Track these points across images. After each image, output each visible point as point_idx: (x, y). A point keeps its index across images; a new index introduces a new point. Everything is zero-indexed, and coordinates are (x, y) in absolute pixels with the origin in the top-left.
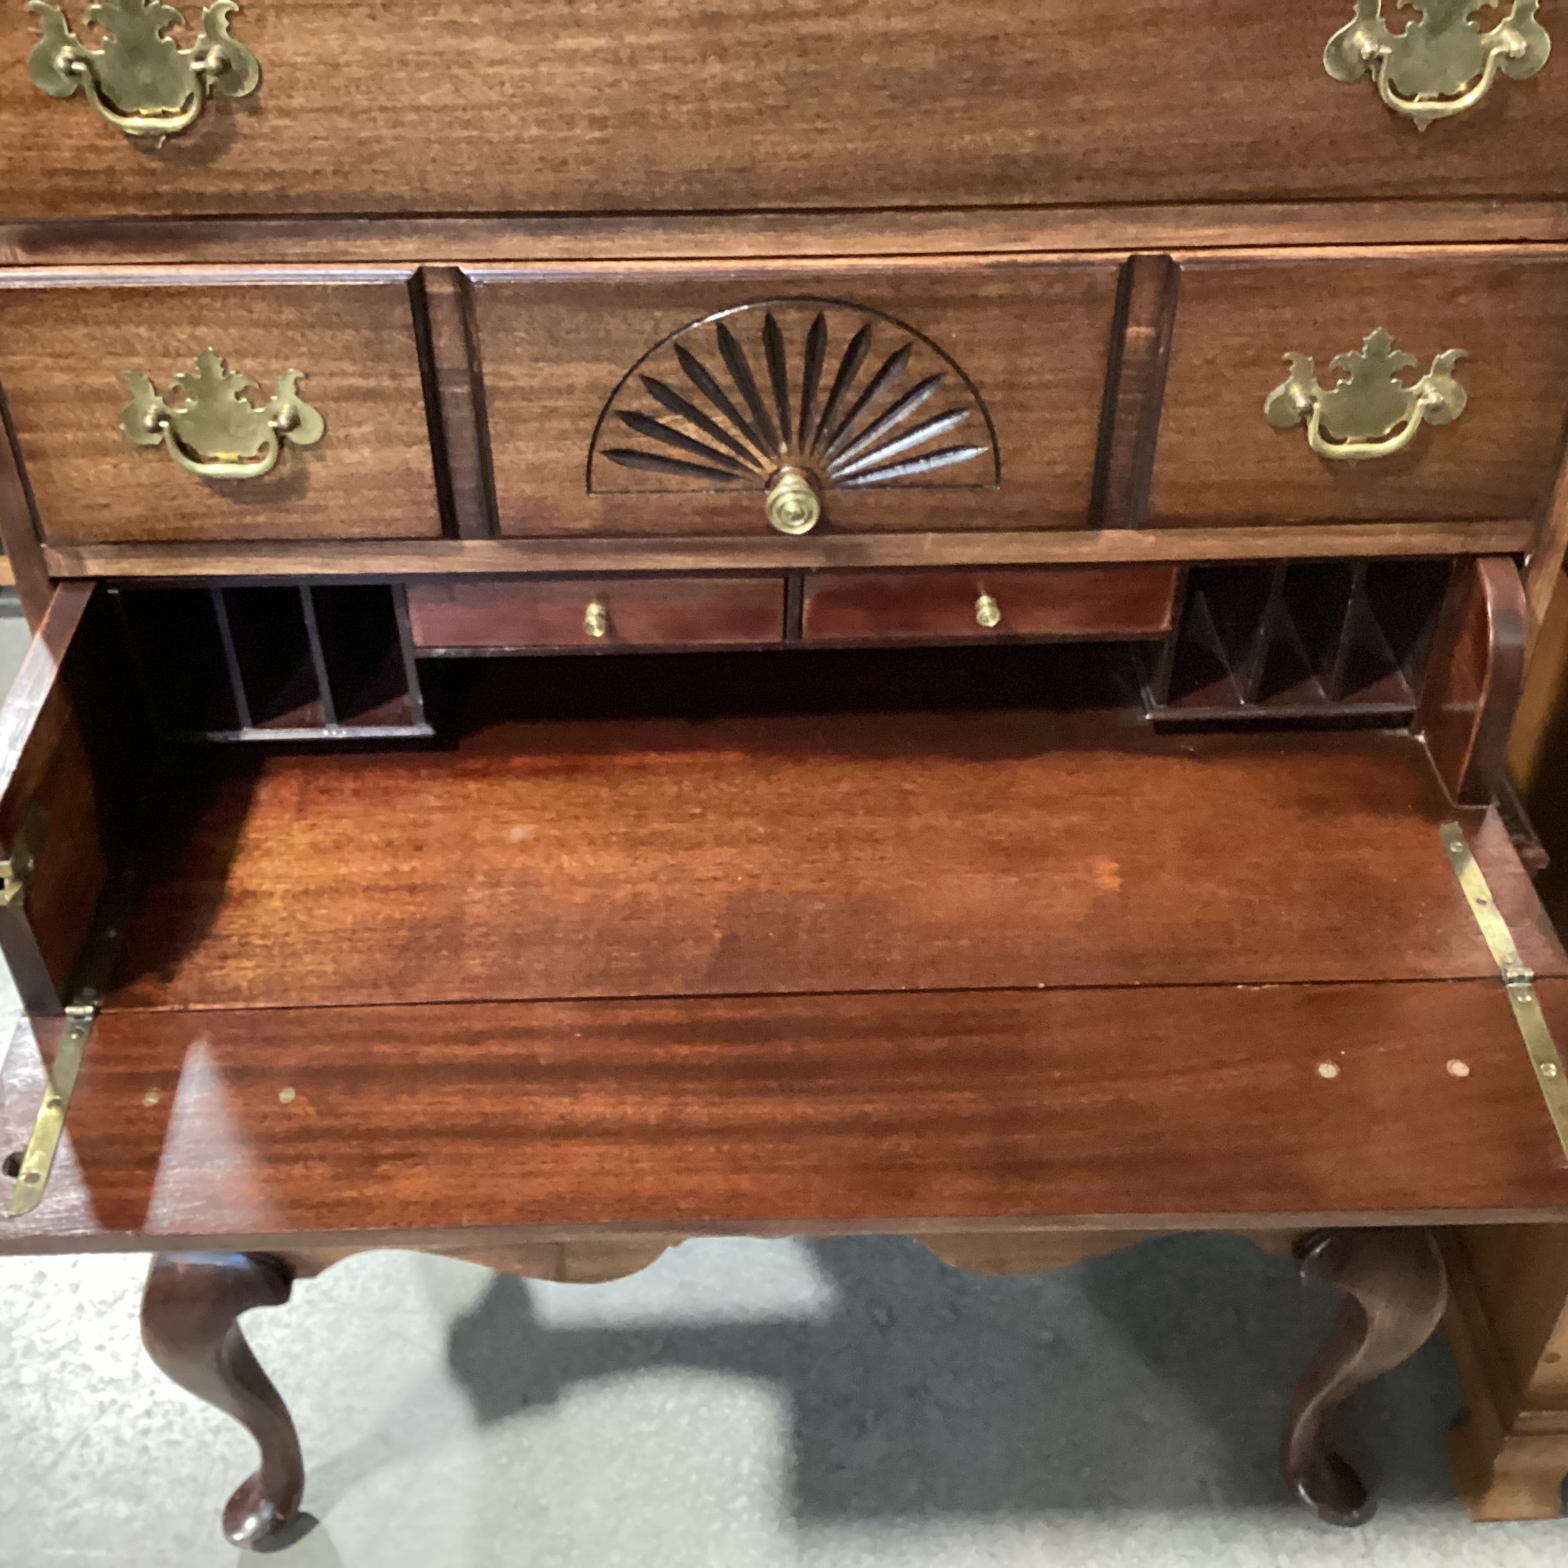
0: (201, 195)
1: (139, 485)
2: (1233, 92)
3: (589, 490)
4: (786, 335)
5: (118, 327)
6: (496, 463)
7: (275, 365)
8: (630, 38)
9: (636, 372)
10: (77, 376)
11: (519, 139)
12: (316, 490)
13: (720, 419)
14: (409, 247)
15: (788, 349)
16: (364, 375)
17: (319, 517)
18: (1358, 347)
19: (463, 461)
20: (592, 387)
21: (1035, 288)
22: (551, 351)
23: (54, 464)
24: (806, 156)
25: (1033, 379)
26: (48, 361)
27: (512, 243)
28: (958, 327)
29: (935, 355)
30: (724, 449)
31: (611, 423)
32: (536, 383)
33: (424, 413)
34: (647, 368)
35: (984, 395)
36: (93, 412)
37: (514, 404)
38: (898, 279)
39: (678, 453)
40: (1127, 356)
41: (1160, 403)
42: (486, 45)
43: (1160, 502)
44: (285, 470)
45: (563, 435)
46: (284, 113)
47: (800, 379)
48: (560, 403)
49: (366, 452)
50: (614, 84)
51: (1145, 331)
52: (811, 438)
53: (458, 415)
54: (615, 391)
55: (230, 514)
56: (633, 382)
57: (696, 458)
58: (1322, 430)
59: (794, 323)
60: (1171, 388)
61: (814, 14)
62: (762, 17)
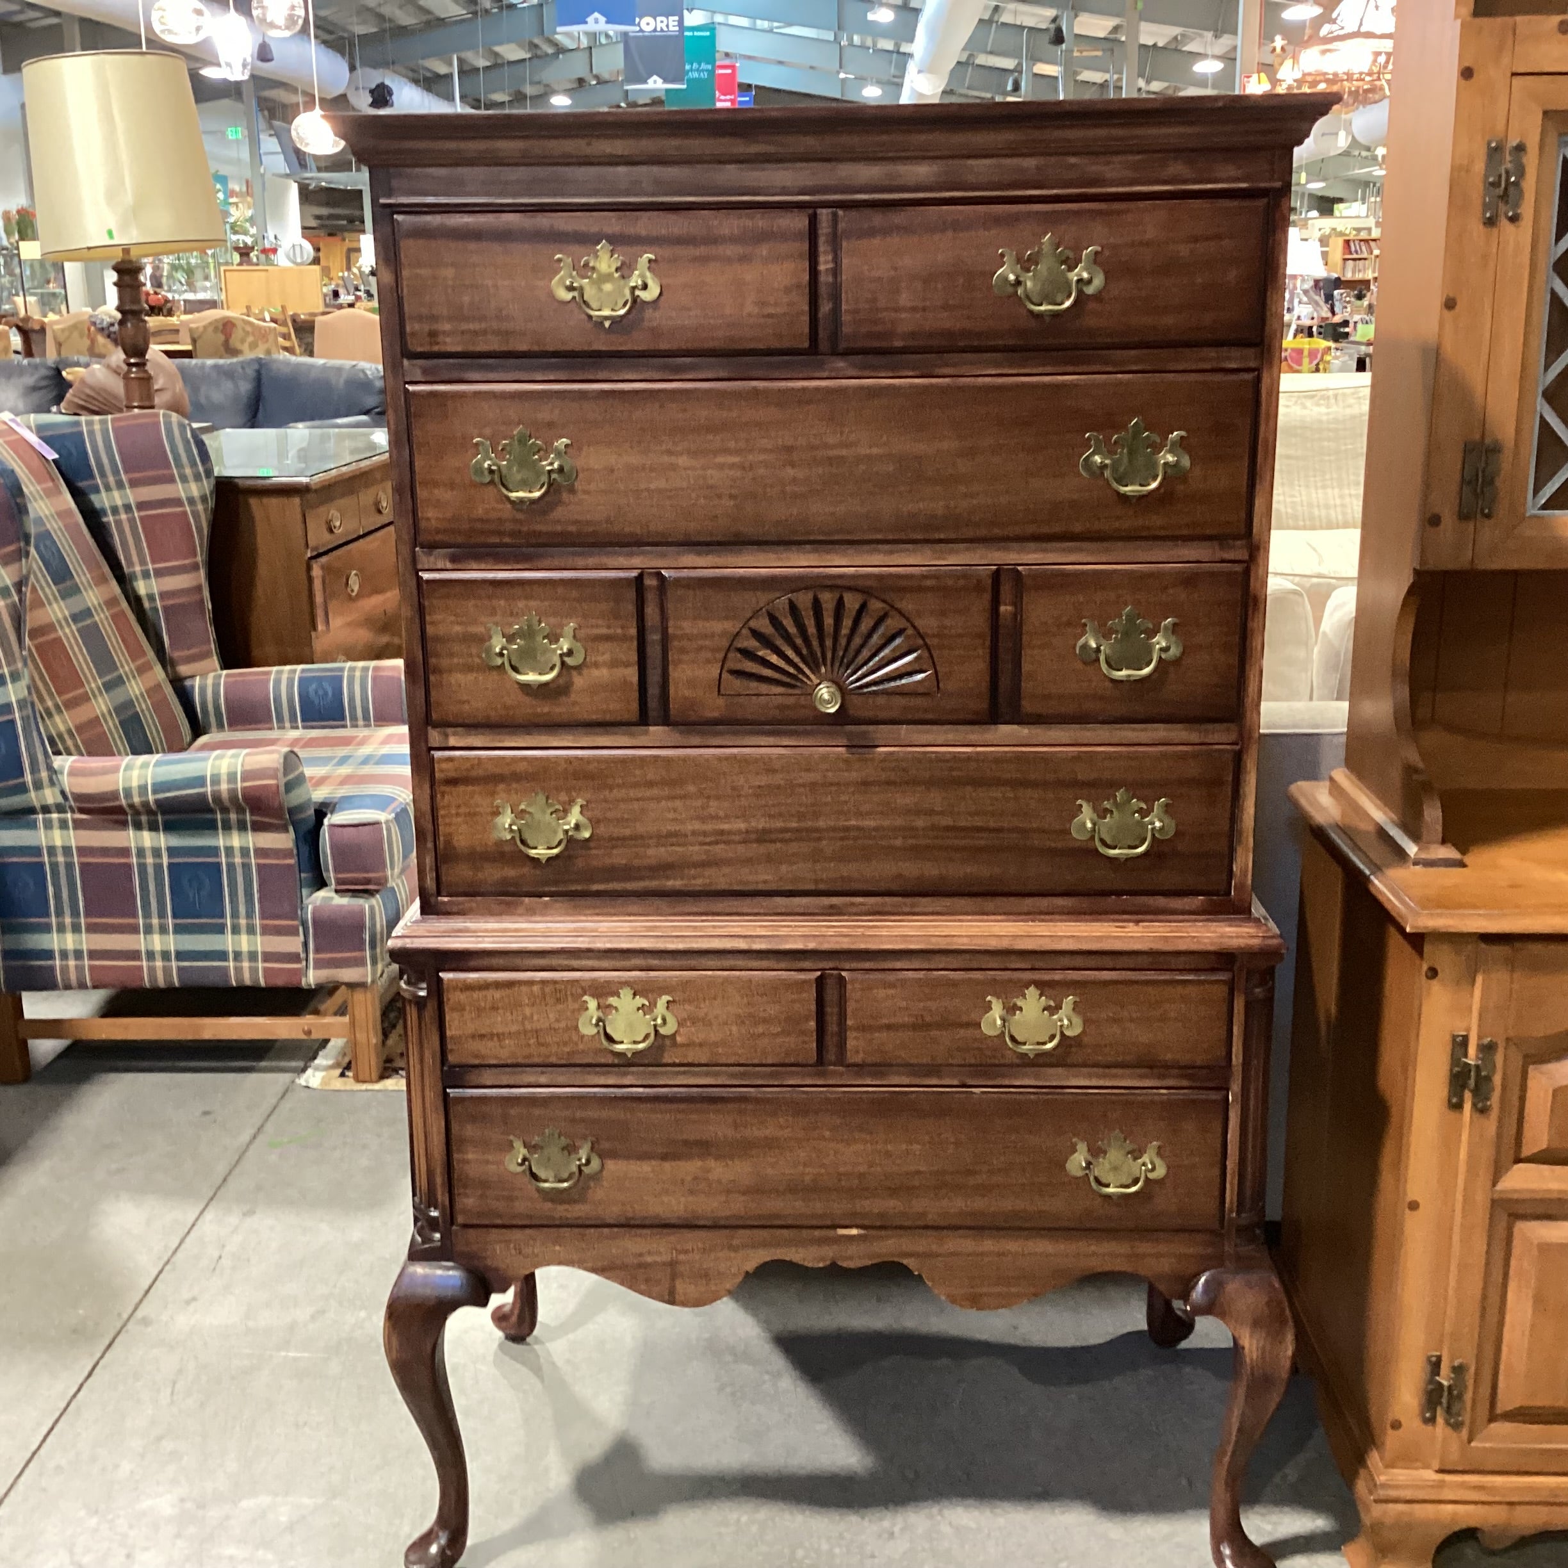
0: (540, 533)
1: (486, 689)
2: (1038, 484)
3: (719, 693)
4: (824, 606)
5: (490, 600)
6: (671, 678)
7: (565, 621)
8: (750, 458)
9: (747, 626)
10: (466, 627)
11: (695, 505)
12: (575, 693)
13: (790, 653)
14: (637, 561)
15: (825, 614)
16: (609, 627)
17: (577, 709)
18: (1120, 616)
19: (654, 677)
20: (724, 633)
21: (950, 582)
22: (704, 613)
23: (444, 676)
24: (833, 514)
25: (953, 632)
26: (453, 618)
27: (689, 559)
28: (911, 603)
29: (901, 618)
30: (792, 670)
31: (731, 655)
32: (695, 631)
33: (636, 649)
34: (753, 624)
35: (928, 642)
36: (470, 647)
37: (682, 643)
38: (880, 577)
39: (767, 672)
40: (1002, 621)
41: (1021, 648)
42: (683, 461)
43: (1027, 706)
44: (561, 681)
46: (586, 492)
47: (831, 630)
48: (707, 643)
49: (605, 671)
50: (741, 479)
51: (1009, 608)
52: (837, 664)
53: (654, 652)
54: (735, 637)
55: (529, 706)
56: (745, 631)
57: (777, 676)
58: (1108, 663)
59: (828, 599)
60: (1025, 639)
61: (834, 447)
62: (812, 447)
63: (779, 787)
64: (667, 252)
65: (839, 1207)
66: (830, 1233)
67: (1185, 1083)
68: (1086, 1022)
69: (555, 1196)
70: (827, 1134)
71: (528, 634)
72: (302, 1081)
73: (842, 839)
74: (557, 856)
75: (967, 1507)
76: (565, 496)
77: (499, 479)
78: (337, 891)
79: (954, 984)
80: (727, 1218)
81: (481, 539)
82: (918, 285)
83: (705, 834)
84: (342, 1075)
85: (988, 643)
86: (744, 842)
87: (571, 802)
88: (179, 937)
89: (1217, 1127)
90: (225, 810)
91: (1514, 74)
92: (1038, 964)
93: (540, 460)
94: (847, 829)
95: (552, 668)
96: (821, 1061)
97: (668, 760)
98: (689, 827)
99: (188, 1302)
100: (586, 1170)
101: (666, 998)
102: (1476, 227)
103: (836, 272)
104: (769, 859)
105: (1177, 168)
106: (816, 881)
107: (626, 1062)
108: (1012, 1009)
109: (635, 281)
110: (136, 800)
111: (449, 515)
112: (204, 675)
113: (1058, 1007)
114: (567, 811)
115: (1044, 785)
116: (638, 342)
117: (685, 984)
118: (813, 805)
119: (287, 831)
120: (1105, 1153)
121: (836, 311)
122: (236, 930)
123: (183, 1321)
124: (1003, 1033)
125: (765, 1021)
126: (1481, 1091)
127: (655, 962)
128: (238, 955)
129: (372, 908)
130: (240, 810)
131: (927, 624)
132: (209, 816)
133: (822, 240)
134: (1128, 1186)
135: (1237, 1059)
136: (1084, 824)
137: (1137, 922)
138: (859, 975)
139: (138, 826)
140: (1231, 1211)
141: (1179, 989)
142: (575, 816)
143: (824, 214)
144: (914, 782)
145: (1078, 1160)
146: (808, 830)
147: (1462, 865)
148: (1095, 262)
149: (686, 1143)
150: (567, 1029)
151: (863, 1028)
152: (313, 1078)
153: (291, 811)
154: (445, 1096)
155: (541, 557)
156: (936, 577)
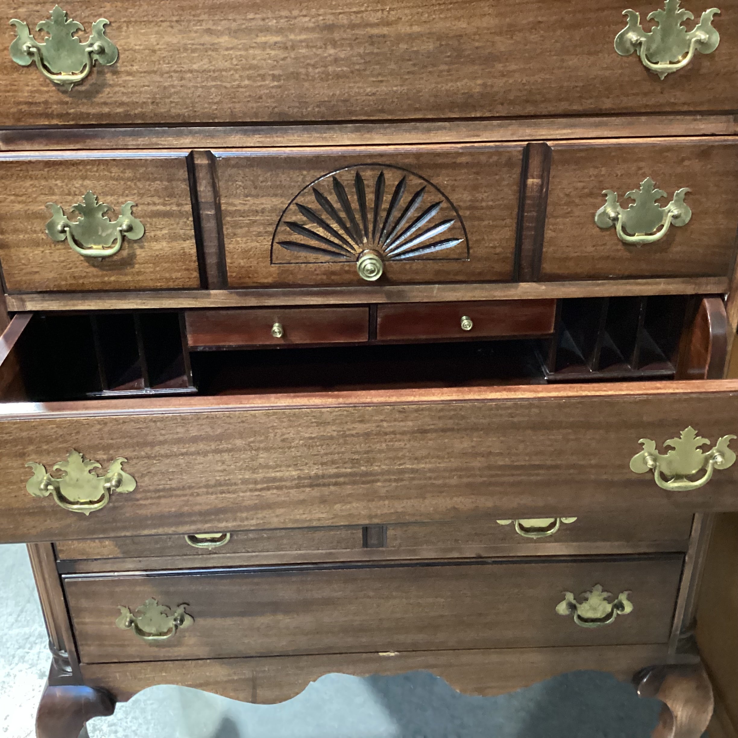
0: (88, 114)
1: (54, 261)
2: (573, 61)
3: (271, 263)
4: (365, 182)
5: (47, 181)
6: (227, 249)
7: (121, 200)
8: (292, 37)
9: (295, 202)
10: (26, 205)
11: (239, 86)
12: (139, 263)
13: (335, 226)
14: (187, 141)
15: (367, 190)
16: (164, 205)
17: (140, 278)
18: (638, 188)
19: (211, 248)
20: (273, 210)
21: (483, 159)
22: (254, 192)
23: (13, 250)
24: (374, 94)
25: (484, 204)
26: (13, 198)
27: (236, 139)
28: (447, 179)
29: (437, 192)
30: (336, 241)
31: (282, 228)
32: (246, 208)
33: (192, 223)
34: (300, 200)
35: (461, 213)
36: (33, 224)
37: (235, 219)
38: (418, 155)
39: (314, 243)
40: (528, 194)
41: (545, 217)
42: (224, 40)
43: (547, 267)
44: (125, 253)
45: (259, 234)
46: (129, 74)
47: (373, 206)
48: (258, 218)
49: (164, 244)
50: (284, 59)
51: (536, 181)
52: (378, 235)
53: (209, 226)
54: (284, 212)
55: (97, 276)
56: (293, 207)
57: (324, 246)
58: (624, 229)
59: (369, 176)
60: (550, 209)
61: (377, 25)
62: (353, 26)
65: (380, 640)
66: (374, 655)
69: (157, 644)
70: (371, 594)
71: (88, 210)
76: (109, 77)
77: (40, 62)
81: (31, 121)
85: (515, 213)
93: (80, 40)
95: (114, 243)
96: (366, 544)
100: (181, 627)
120: (587, 599)
124: (513, 525)
131: (462, 197)
140: (676, 630)
149: (259, 604)
154: (61, 580)
155: (94, 137)
156: (471, 154)
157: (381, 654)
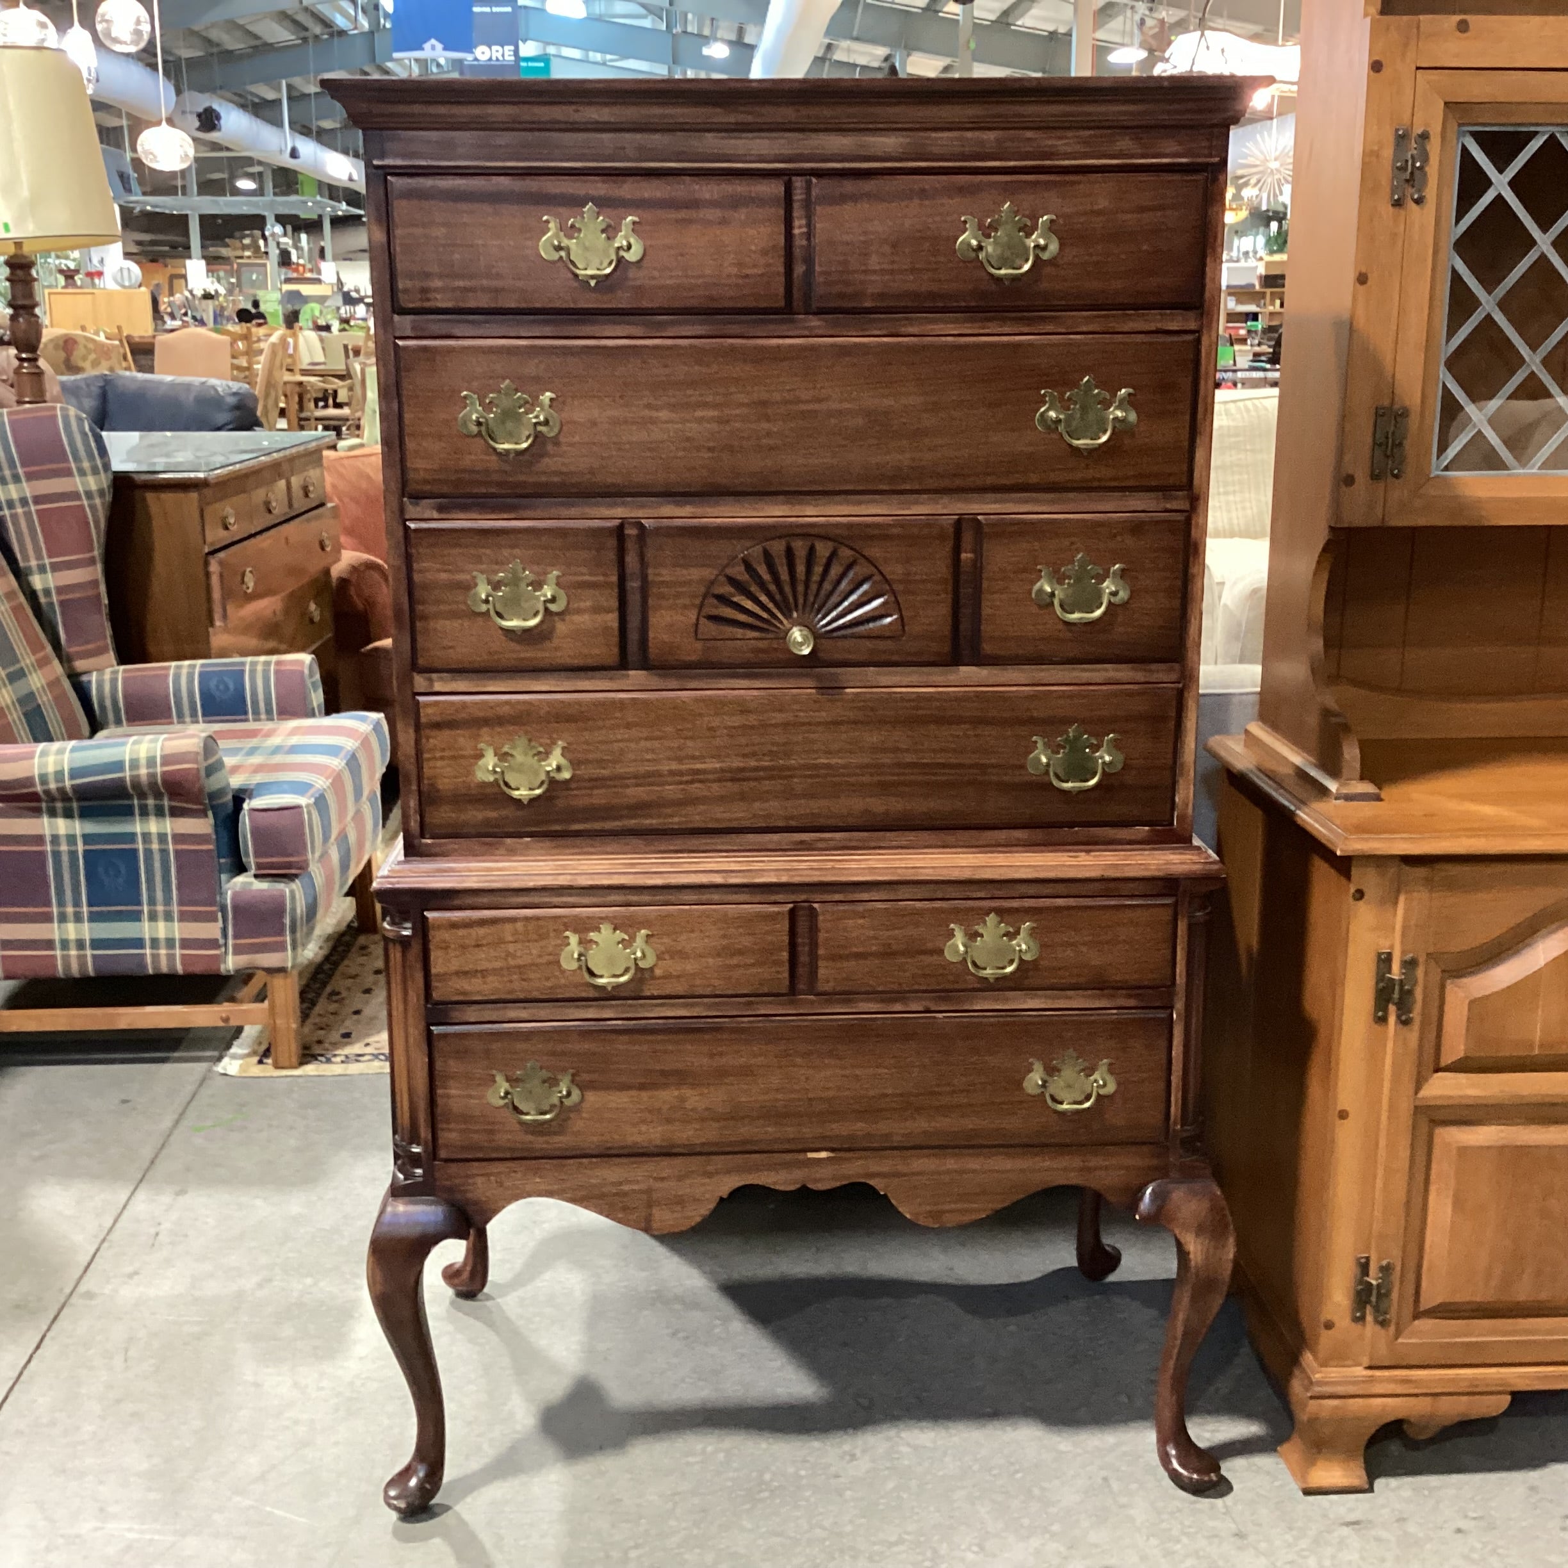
0: (525, 483)
1: (472, 635)
2: (995, 438)
3: (696, 638)
4: (796, 553)
5: (476, 549)
6: (650, 624)
7: (549, 569)
8: (728, 411)
9: (723, 573)
10: (452, 574)
11: (674, 457)
12: (558, 638)
13: (764, 598)
14: (620, 512)
15: (797, 561)
16: (590, 574)
17: (559, 654)
18: (1073, 562)
19: (634, 622)
20: (701, 581)
21: (915, 531)
22: (682, 561)
23: (430, 623)
24: (805, 466)
25: (918, 577)
26: (439, 566)
27: (668, 510)
28: (879, 551)
29: (869, 565)
30: (765, 615)
31: (707, 601)
32: (673, 578)
33: (617, 595)
34: (730, 571)
35: (895, 587)
36: (455, 594)
37: (661, 590)
38: (850, 526)
39: (742, 617)
40: (963, 568)
41: (980, 592)
42: (664, 414)
43: (987, 648)
44: (544, 627)
45: (685, 607)
46: (569, 444)
47: (803, 577)
48: (685, 589)
49: (586, 617)
50: (719, 432)
51: (969, 555)
52: (808, 609)
53: (634, 599)
54: (712, 583)
55: (513, 651)
56: (722, 579)
57: (750, 620)
58: (1061, 606)
59: (800, 547)
60: (985, 584)
61: (807, 402)
62: (786, 402)
63: (752, 727)
64: (648, 215)
65: (809, 1131)
66: (801, 1156)
67: (1132, 1002)
68: (1043, 946)
69: (537, 1128)
70: (799, 1060)
71: (515, 581)
72: (220, 1068)
73: (810, 776)
74: (539, 797)
75: (921, 1429)
76: (550, 448)
77: (486, 433)
78: (256, 876)
79: (920, 913)
80: (703, 1144)
81: (468, 490)
82: (887, 249)
83: (681, 773)
84: (260, 1062)
85: (950, 588)
86: (719, 780)
87: (554, 743)
88: (94, 925)
89: (1163, 1043)
90: (142, 795)
91: (1418, 68)
92: (998, 893)
93: (527, 413)
94: (816, 767)
95: (536, 614)
96: (793, 990)
97: (645, 702)
98: (665, 767)
99: (131, 1276)
100: (567, 1102)
101: (644, 932)
102: (1386, 209)
103: (809, 236)
104: (742, 797)
105: (1125, 143)
106: (787, 818)
107: (606, 996)
108: (973, 936)
109: (620, 241)
110: (53, 786)
111: (436, 467)
112: (100, 670)
113: (1017, 932)
114: (547, 754)
115: (1003, 723)
116: (622, 300)
117: (663, 917)
118: (785, 744)
119: (206, 816)
120: (1059, 1071)
121: (809, 272)
122: (153, 917)
123: (128, 1293)
124: (965, 960)
125: (740, 952)
126: (1404, 1006)
127: (634, 898)
128: (155, 942)
129: (292, 892)
130: (158, 795)
131: (895, 570)
132: (126, 802)
133: (796, 205)
134: (1081, 1103)
135: (1180, 979)
136: (1039, 760)
137: (1088, 852)
138: (829, 907)
139: (53, 813)
140: (1175, 1123)
141: (1129, 914)
142: (555, 759)
143: (798, 183)
144: (882, 722)
145: (1035, 1078)
146: (782, 768)
147: (1378, 798)
148: (1050, 229)
149: (663, 1073)
150: (549, 963)
151: (834, 958)
152: (230, 1065)
153: (212, 796)
154: (429, 1033)
155: (526, 507)
156: (902, 526)
157: (811, 1155)
